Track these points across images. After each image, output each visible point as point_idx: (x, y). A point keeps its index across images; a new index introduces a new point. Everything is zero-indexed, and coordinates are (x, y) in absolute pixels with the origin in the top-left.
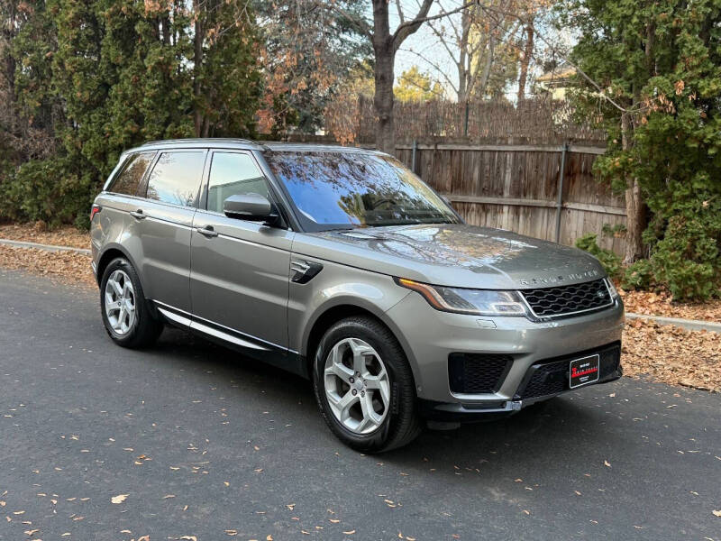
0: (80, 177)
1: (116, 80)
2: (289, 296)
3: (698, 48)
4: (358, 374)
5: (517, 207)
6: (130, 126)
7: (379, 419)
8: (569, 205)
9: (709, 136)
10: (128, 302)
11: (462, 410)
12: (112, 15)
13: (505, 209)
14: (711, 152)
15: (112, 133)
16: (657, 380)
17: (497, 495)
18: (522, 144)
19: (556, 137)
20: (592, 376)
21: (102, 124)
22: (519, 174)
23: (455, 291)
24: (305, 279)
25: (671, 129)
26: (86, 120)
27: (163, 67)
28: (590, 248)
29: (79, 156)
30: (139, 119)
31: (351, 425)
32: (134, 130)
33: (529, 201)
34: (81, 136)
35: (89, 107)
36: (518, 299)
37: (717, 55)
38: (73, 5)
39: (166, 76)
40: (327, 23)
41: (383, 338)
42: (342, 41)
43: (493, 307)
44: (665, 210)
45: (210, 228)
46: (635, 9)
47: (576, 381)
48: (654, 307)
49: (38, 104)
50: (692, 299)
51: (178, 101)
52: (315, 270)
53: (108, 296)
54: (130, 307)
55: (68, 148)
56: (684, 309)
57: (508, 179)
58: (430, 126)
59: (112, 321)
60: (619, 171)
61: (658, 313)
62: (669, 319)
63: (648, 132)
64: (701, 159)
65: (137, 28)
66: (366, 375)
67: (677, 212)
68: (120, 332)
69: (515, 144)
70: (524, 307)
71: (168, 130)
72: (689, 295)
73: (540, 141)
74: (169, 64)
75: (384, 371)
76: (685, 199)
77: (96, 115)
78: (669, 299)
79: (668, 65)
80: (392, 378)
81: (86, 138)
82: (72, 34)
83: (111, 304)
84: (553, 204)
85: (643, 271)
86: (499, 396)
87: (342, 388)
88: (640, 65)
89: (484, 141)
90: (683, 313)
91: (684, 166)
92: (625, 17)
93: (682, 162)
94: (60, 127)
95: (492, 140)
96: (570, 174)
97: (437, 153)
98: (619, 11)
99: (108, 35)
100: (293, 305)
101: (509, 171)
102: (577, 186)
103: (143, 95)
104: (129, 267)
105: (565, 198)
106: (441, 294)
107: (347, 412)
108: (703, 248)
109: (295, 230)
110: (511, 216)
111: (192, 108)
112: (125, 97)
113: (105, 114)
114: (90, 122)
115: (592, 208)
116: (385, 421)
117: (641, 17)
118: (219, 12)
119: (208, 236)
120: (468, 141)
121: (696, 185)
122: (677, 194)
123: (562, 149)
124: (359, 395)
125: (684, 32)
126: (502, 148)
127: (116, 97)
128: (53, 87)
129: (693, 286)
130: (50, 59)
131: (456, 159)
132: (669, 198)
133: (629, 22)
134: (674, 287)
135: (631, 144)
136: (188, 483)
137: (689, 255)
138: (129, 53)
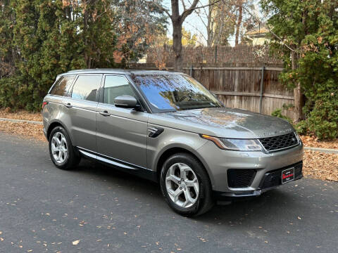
0: (28, 86)
1: (46, 39)
2: (147, 144)
3: (328, 21)
4: (183, 180)
5: (241, 96)
6: (53, 61)
7: (194, 201)
8: (266, 95)
9: (334, 62)
10: (63, 147)
11: (234, 195)
12: (43, 7)
13: (236, 97)
14: (335, 70)
15: (44, 64)
16: (316, 178)
17: (251, 234)
18: (243, 66)
19: (259, 63)
20: (291, 178)
21: (39, 60)
22: (242, 80)
23: (228, 140)
24: (155, 135)
25: (316, 59)
26: (31, 58)
27: (69, 32)
28: (278, 116)
29: (27, 75)
30: (57, 57)
31: (179, 204)
32: (55, 63)
33: (247, 93)
34: (28, 66)
35: (32, 52)
36: (258, 143)
37: (336, 24)
38: (24, 2)
39: (70, 37)
40: (143, 8)
41: (195, 163)
42: (151, 16)
43: (246, 147)
44: (313, 97)
45: (106, 112)
46: (298, 3)
47: (285, 180)
48: (309, 143)
49: (6, 51)
50: (327, 138)
51: (77, 48)
52: (160, 131)
53: (53, 145)
54: (65, 150)
55: (22, 71)
56: (324, 144)
57: (236, 83)
58: (199, 59)
59: (55, 157)
60: (291, 79)
61: (312, 146)
62: (317, 148)
63: (305, 61)
64: (330, 73)
65: (56, 13)
66: (186, 180)
67: (319, 98)
68: (59, 162)
69: (239, 66)
70: (261, 146)
71: (72, 62)
72: (326, 137)
73: (251, 65)
74: (72, 30)
75: (196, 178)
76: (322, 92)
77: (35, 55)
78: (316, 139)
79: (314, 29)
80: (200, 181)
81: (31, 67)
82: (23, 16)
83: (54, 148)
84: (258, 95)
85: (303, 126)
86: (250, 188)
87: (175, 187)
88: (301, 29)
89: (225, 65)
90: (323, 145)
91: (322, 77)
92: (293, 7)
93: (321, 75)
94: (18, 62)
95: (228, 65)
96: (266, 80)
97: (202, 71)
98: (291, 4)
99: (41, 17)
100: (149, 148)
101: (237, 79)
102: (269, 86)
103: (59, 46)
104: (63, 130)
105: (264, 91)
106: (222, 141)
107: (177, 198)
108: (332, 115)
109: (149, 112)
110: (238, 101)
111: (83, 51)
112: (50, 46)
113: (40, 55)
114: (33, 59)
115: (276, 96)
116: (197, 202)
117: (301, 7)
118: (96, 5)
119: (104, 115)
120: (217, 65)
121: (328, 85)
122: (319, 89)
123: (262, 68)
124: (183, 189)
125: (322, 14)
126: (233, 69)
127: (46, 47)
128: (14, 42)
129: (328, 133)
130: (12, 28)
131: (211, 74)
132: (315, 91)
133: (295, 9)
134: (318, 133)
135: (296, 66)
136: (106, 233)
137: (325, 118)
138: (52, 25)
